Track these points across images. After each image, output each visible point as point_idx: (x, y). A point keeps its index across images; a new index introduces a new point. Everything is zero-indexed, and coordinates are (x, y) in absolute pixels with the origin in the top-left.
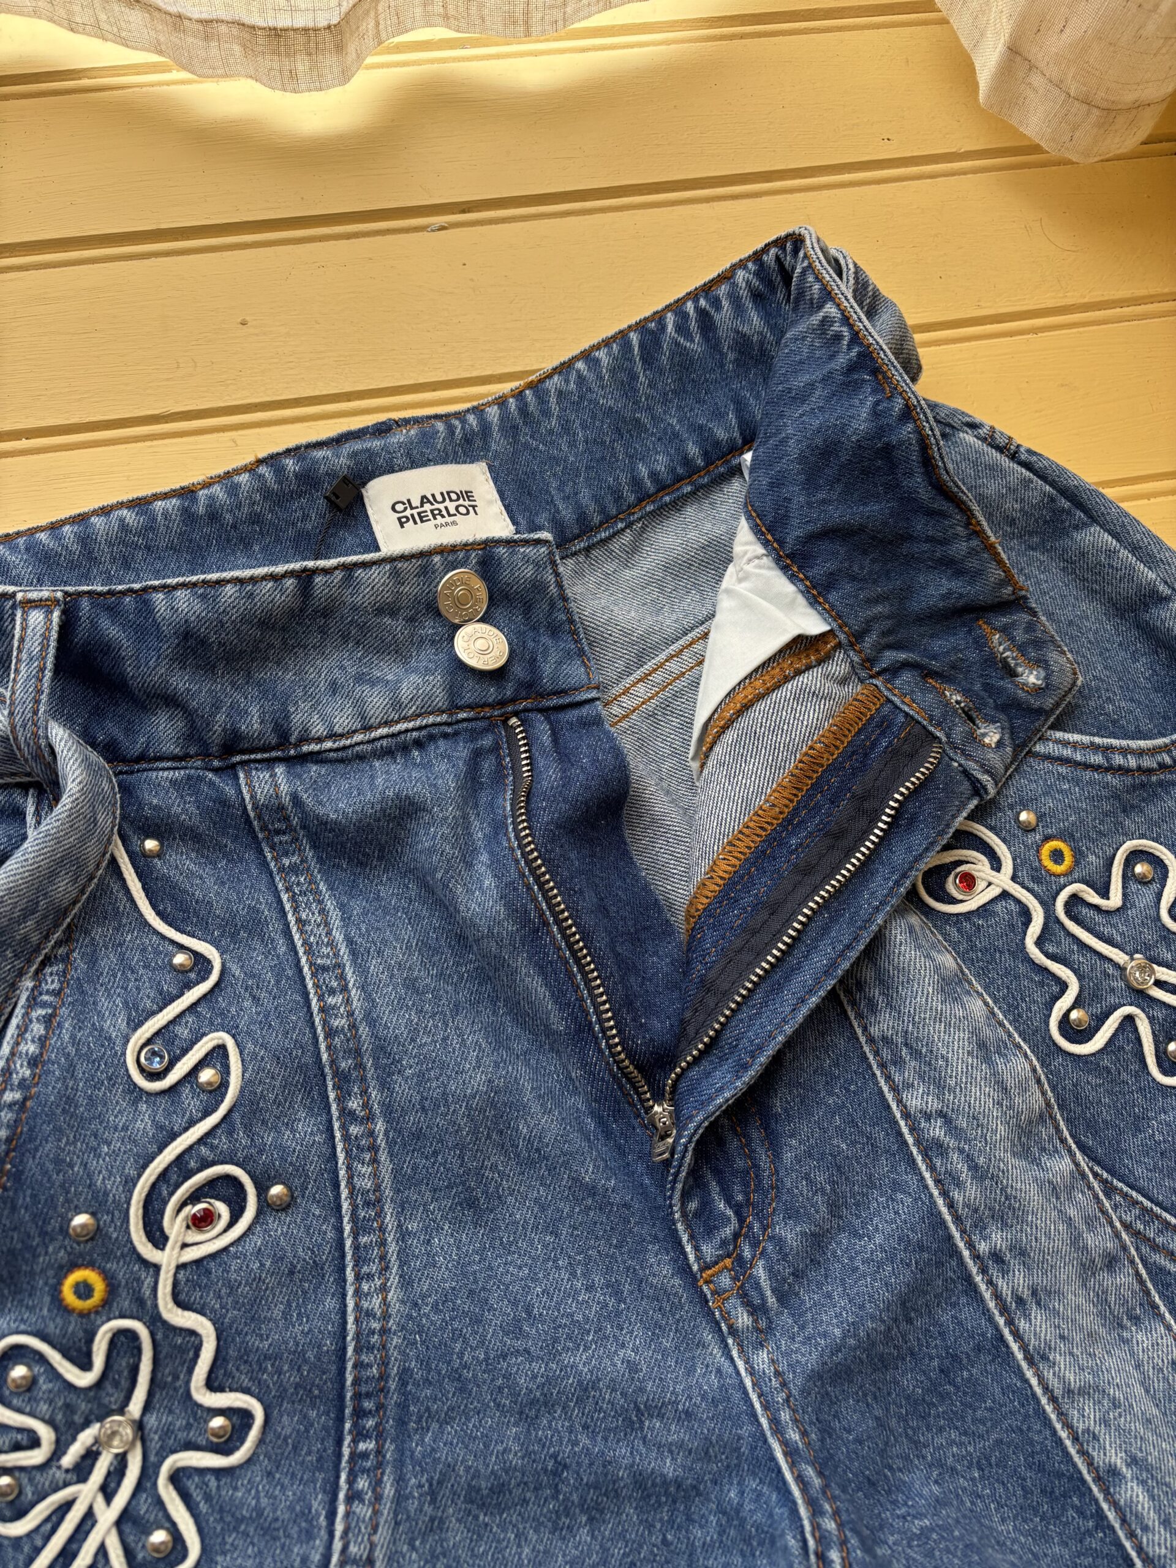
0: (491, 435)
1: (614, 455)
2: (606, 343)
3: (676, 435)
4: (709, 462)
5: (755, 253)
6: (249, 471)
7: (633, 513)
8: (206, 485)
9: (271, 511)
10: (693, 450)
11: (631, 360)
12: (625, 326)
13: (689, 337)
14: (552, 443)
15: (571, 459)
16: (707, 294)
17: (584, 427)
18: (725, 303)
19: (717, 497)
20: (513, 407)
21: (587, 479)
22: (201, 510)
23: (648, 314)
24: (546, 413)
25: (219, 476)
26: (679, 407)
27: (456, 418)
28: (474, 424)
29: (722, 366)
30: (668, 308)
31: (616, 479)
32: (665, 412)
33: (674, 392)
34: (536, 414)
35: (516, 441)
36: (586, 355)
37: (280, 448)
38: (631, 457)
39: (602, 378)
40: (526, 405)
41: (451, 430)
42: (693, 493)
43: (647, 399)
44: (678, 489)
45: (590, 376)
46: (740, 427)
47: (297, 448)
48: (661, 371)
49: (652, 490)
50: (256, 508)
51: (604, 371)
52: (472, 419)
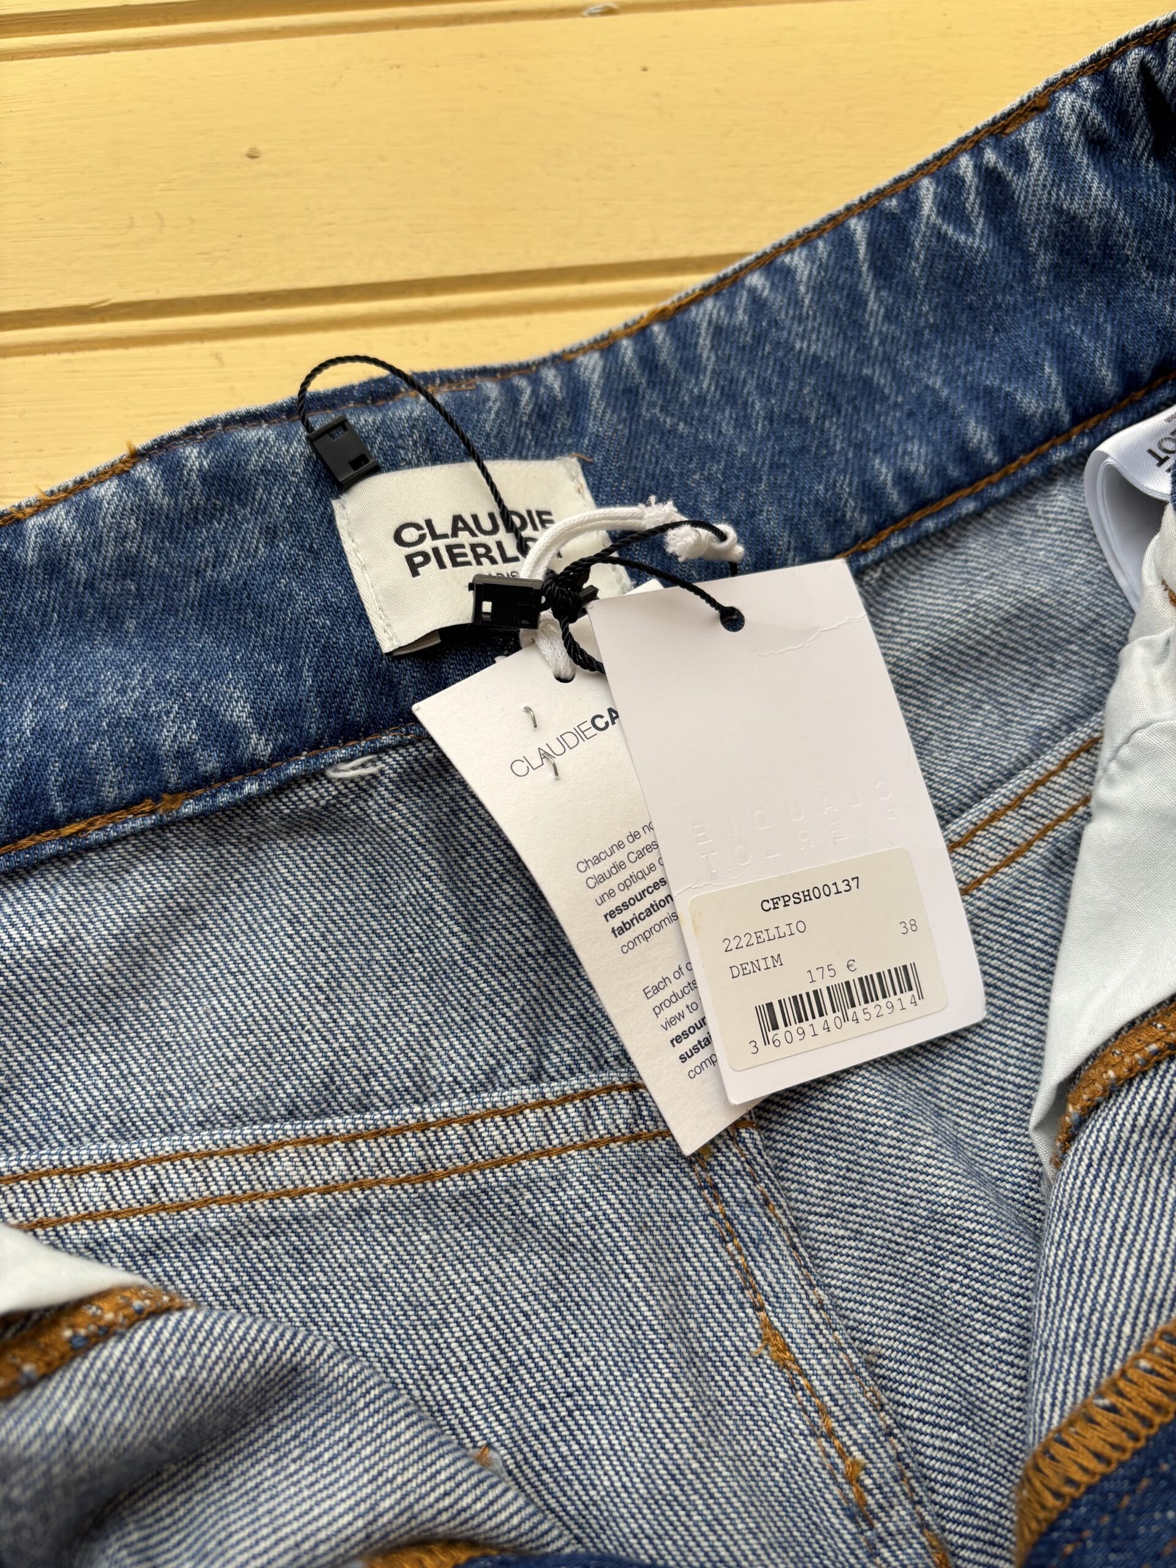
0: (586, 406)
1: (824, 443)
2: (806, 239)
3: (942, 407)
4: (1008, 457)
5: (1096, 59)
6: (119, 476)
7: (865, 552)
8: (42, 506)
9: (157, 550)
10: (978, 433)
11: (853, 270)
12: (841, 207)
13: (963, 221)
14: (703, 420)
15: (741, 449)
16: (998, 140)
17: (765, 389)
18: (1036, 157)
19: (1023, 520)
20: (629, 353)
21: (773, 486)
22: (30, 555)
23: (883, 181)
24: (692, 365)
25: (66, 489)
26: (944, 357)
27: (522, 375)
28: (557, 386)
29: (1026, 278)
30: (922, 169)
31: (831, 486)
32: (918, 366)
33: (935, 328)
34: (673, 366)
35: (634, 417)
36: (767, 262)
37: (175, 427)
38: (858, 447)
39: (797, 303)
40: (653, 350)
41: (512, 396)
42: (978, 515)
43: (882, 342)
44: (949, 507)
45: (777, 300)
46: (1065, 390)
47: (208, 426)
48: (909, 291)
49: (901, 508)
50: (131, 546)
51: (802, 289)
52: (551, 377)
